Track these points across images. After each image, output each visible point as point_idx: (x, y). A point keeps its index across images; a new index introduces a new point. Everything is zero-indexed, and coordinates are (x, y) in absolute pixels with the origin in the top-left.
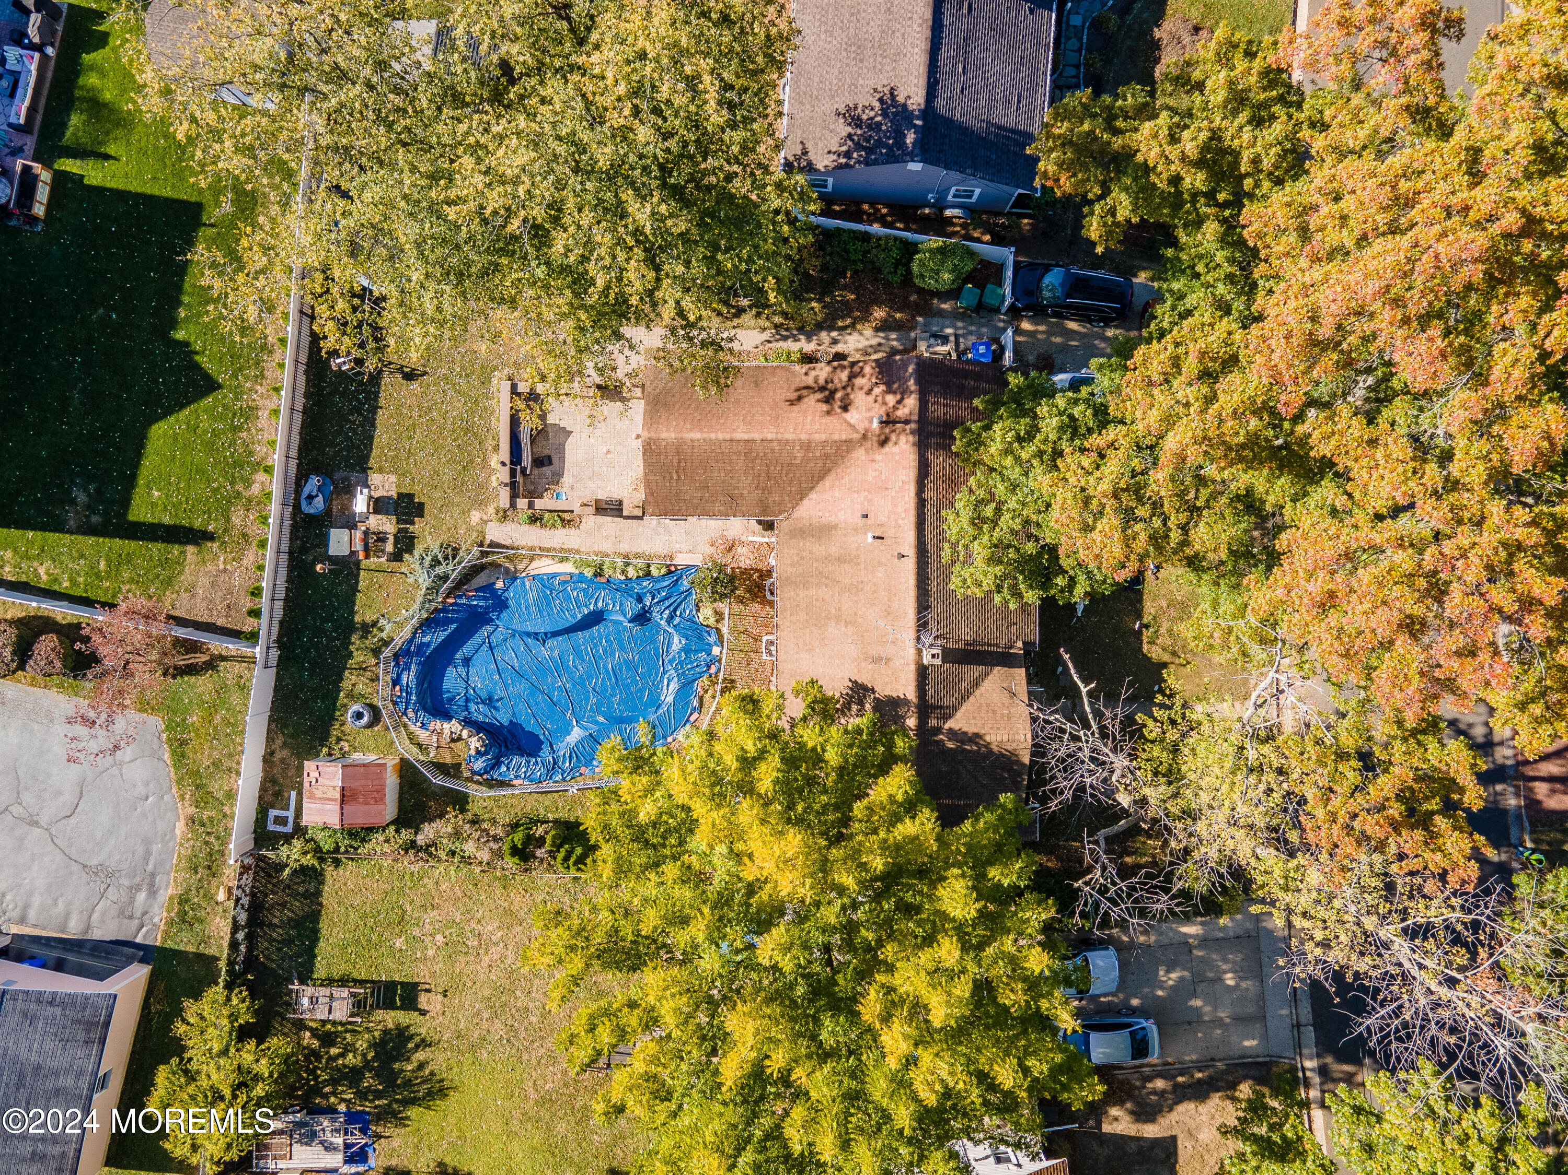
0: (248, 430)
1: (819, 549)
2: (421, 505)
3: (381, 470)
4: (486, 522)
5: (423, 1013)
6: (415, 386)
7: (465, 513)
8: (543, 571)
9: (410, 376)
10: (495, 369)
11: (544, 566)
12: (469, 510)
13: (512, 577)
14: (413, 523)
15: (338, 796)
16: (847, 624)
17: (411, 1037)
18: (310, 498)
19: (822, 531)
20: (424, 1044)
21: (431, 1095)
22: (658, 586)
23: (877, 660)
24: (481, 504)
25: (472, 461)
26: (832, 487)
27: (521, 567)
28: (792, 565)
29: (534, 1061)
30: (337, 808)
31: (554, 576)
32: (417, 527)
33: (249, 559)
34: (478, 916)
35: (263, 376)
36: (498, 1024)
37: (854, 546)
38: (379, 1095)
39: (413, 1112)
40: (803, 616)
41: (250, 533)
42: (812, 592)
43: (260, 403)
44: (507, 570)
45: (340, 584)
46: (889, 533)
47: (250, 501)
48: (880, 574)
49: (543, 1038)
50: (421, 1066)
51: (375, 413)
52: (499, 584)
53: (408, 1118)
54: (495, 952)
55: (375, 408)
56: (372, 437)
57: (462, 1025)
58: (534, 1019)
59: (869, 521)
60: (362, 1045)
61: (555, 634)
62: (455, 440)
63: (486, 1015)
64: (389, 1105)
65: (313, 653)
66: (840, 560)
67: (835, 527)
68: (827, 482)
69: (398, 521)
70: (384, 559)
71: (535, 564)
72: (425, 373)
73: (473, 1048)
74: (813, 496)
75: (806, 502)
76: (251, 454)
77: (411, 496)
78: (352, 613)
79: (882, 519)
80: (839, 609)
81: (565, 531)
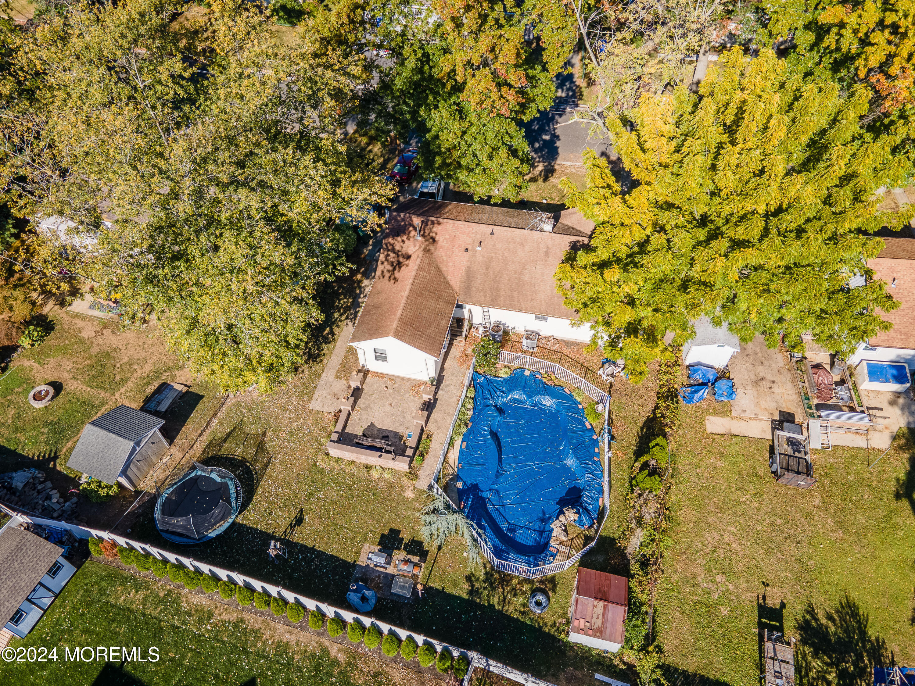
0: (294, 653)
1: (479, 279)
2: (391, 530)
3: (358, 553)
4: (415, 488)
5: (783, 605)
6: (306, 517)
7: (405, 500)
8: (457, 457)
9: (299, 521)
10: (315, 464)
11: (454, 456)
12: (404, 497)
13: (457, 478)
14: (402, 539)
15: (601, 604)
16: (524, 268)
17: (807, 622)
18: (364, 599)
19: (469, 276)
20: (811, 611)
21: (855, 614)
22: (481, 395)
23: (547, 254)
24: (402, 489)
25: (371, 490)
26: (447, 266)
27: (451, 471)
28: (485, 297)
29: (813, 528)
30: (611, 606)
31: (461, 450)
32: (406, 536)
33: (396, 675)
34: (700, 546)
35: (256, 632)
36: (786, 547)
37: (481, 258)
38: (860, 657)
39: (872, 633)
40: (515, 294)
41: (375, 670)
42: (503, 287)
43: (277, 638)
44: (451, 480)
45: (433, 602)
46: (478, 238)
47: (350, 664)
48: (500, 246)
49: (793, 519)
50: (830, 617)
51: (316, 550)
52: (460, 485)
53: (877, 640)
54: (727, 538)
55: (313, 550)
56: (332, 556)
57: (789, 575)
58: (779, 521)
59: (470, 248)
60: (816, 664)
61: (500, 460)
62: (353, 497)
63: (779, 556)
64: (866, 651)
65: (483, 635)
66: (488, 268)
67: (469, 267)
68: (443, 269)
69: (399, 549)
70: (423, 565)
71: (451, 462)
72: (301, 511)
73: (807, 571)
74: (449, 278)
75: (451, 283)
76: (313, 655)
77: (383, 536)
78: (459, 598)
79: (470, 240)
80: (515, 272)
81: (433, 441)
